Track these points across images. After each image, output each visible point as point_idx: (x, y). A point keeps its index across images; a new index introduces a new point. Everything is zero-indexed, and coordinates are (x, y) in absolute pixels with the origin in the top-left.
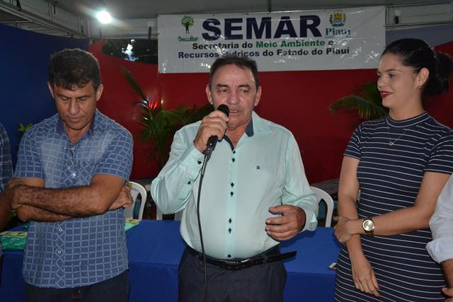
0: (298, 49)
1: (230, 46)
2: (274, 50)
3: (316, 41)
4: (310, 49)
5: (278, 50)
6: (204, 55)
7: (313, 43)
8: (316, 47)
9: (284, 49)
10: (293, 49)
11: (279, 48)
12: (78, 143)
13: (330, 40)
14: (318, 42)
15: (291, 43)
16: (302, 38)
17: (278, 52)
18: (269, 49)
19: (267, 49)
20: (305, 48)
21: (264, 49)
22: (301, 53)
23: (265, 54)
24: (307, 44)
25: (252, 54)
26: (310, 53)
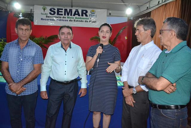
0: (80, 20)
1: (59, 17)
2: (73, 20)
4: (84, 20)
6: (49, 20)
7: (85, 18)
8: (86, 20)
9: (76, 19)
10: (79, 20)
12: (23, 49)
13: (90, 18)
14: (87, 18)
15: (78, 18)
16: (82, 17)
18: (71, 19)
20: (82, 20)
21: (70, 19)
22: (81, 21)
23: (70, 21)
24: (83, 19)
25: (66, 20)
26: (84, 21)
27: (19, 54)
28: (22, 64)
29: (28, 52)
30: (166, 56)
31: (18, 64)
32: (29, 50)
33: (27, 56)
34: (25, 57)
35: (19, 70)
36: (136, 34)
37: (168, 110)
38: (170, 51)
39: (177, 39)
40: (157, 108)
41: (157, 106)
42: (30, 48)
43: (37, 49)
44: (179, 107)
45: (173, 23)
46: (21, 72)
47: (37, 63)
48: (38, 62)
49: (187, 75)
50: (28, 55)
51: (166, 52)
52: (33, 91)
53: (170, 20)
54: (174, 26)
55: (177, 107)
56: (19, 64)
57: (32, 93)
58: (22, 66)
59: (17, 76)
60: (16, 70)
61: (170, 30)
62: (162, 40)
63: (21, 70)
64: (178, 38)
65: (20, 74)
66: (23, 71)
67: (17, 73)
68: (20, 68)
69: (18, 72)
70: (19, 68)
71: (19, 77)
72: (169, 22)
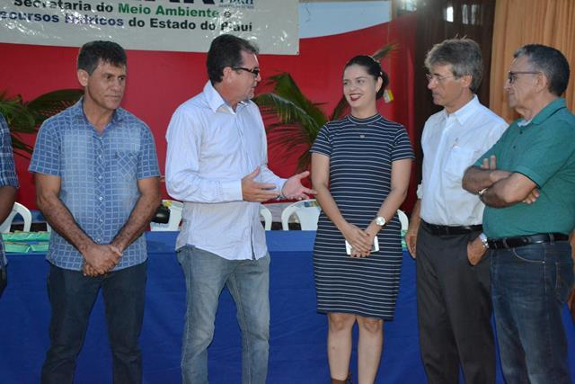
0: (180, 19)
1: (78, 7)
2: (146, 18)
3: (206, 10)
4: (198, 20)
5: (152, 20)
6: (33, 17)
7: (202, 13)
8: (206, 18)
9: (161, 18)
10: (173, 18)
11: (153, 15)
13: (226, 10)
14: (209, 11)
15: (171, 10)
16: (187, 5)
17: (152, 22)
18: (139, 17)
19: (135, 15)
20: (190, 19)
21: (130, 16)
22: (185, 25)
23: (133, 23)
24: (193, 13)
25: (112, 22)
26: (198, 26)
27: (96, 146)
28: (107, 175)
29: (122, 141)
30: (521, 133)
31: (97, 175)
32: (123, 133)
33: (122, 154)
34: (116, 156)
35: (103, 193)
36: (430, 86)
37: (530, 246)
38: (529, 122)
39: (548, 93)
40: (504, 247)
41: (504, 241)
42: (123, 128)
43: (144, 133)
44: (552, 237)
45: (542, 58)
46: (108, 198)
47: (147, 174)
48: (149, 171)
49: (567, 168)
50: (124, 149)
51: (520, 124)
52: (138, 258)
53: (533, 51)
54: (544, 65)
55: (546, 237)
56: (100, 177)
57: (135, 264)
58: (107, 181)
59: (100, 213)
60: (93, 194)
61: (535, 73)
62: (516, 94)
63: (108, 192)
64: (550, 91)
65: (108, 204)
66: (115, 198)
67: (99, 203)
68: (104, 187)
69: (101, 199)
70: (101, 188)
71: (104, 213)
72: (531, 56)
